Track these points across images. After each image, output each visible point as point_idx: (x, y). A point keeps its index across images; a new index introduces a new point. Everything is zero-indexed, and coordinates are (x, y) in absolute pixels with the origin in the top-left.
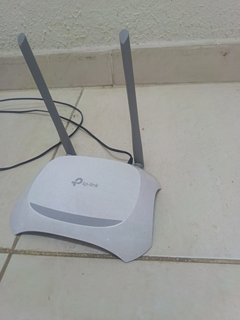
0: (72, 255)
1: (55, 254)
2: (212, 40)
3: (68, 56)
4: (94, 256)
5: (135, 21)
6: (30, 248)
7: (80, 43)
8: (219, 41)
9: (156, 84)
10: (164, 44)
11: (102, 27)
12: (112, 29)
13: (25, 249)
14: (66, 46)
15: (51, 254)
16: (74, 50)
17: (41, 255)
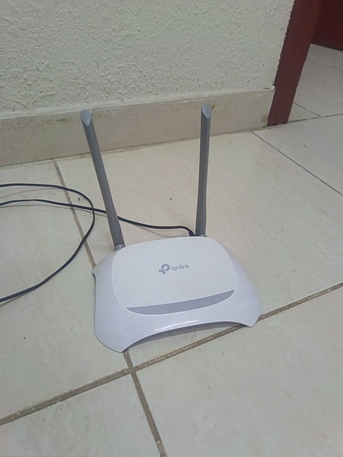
0: (199, 343)
1: (182, 350)
2: (199, 93)
3: (32, 119)
4: (220, 335)
5: (119, 74)
6: (151, 357)
7: (47, 102)
8: (207, 94)
9: (146, 145)
10: (152, 99)
11: (78, 81)
12: (90, 83)
13: (146, 361)
14: (25, 107)
15: (177, 352)
16: (39, 111)
17: (167, 358)
